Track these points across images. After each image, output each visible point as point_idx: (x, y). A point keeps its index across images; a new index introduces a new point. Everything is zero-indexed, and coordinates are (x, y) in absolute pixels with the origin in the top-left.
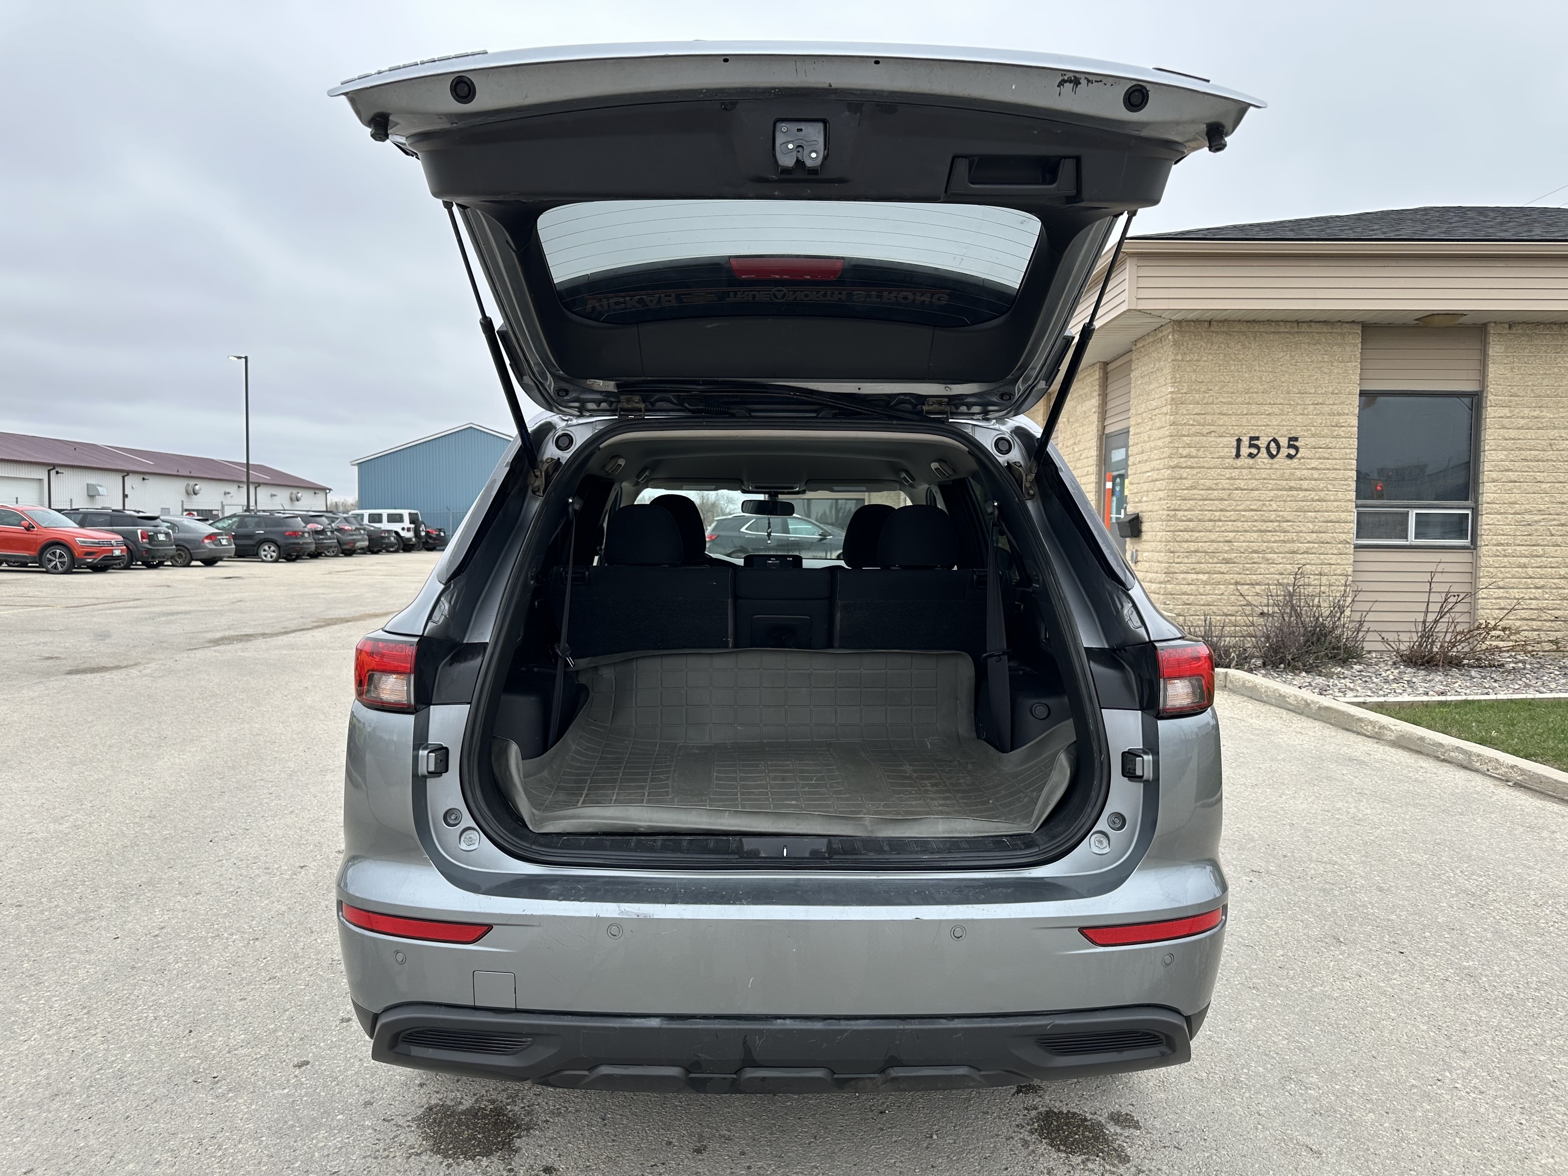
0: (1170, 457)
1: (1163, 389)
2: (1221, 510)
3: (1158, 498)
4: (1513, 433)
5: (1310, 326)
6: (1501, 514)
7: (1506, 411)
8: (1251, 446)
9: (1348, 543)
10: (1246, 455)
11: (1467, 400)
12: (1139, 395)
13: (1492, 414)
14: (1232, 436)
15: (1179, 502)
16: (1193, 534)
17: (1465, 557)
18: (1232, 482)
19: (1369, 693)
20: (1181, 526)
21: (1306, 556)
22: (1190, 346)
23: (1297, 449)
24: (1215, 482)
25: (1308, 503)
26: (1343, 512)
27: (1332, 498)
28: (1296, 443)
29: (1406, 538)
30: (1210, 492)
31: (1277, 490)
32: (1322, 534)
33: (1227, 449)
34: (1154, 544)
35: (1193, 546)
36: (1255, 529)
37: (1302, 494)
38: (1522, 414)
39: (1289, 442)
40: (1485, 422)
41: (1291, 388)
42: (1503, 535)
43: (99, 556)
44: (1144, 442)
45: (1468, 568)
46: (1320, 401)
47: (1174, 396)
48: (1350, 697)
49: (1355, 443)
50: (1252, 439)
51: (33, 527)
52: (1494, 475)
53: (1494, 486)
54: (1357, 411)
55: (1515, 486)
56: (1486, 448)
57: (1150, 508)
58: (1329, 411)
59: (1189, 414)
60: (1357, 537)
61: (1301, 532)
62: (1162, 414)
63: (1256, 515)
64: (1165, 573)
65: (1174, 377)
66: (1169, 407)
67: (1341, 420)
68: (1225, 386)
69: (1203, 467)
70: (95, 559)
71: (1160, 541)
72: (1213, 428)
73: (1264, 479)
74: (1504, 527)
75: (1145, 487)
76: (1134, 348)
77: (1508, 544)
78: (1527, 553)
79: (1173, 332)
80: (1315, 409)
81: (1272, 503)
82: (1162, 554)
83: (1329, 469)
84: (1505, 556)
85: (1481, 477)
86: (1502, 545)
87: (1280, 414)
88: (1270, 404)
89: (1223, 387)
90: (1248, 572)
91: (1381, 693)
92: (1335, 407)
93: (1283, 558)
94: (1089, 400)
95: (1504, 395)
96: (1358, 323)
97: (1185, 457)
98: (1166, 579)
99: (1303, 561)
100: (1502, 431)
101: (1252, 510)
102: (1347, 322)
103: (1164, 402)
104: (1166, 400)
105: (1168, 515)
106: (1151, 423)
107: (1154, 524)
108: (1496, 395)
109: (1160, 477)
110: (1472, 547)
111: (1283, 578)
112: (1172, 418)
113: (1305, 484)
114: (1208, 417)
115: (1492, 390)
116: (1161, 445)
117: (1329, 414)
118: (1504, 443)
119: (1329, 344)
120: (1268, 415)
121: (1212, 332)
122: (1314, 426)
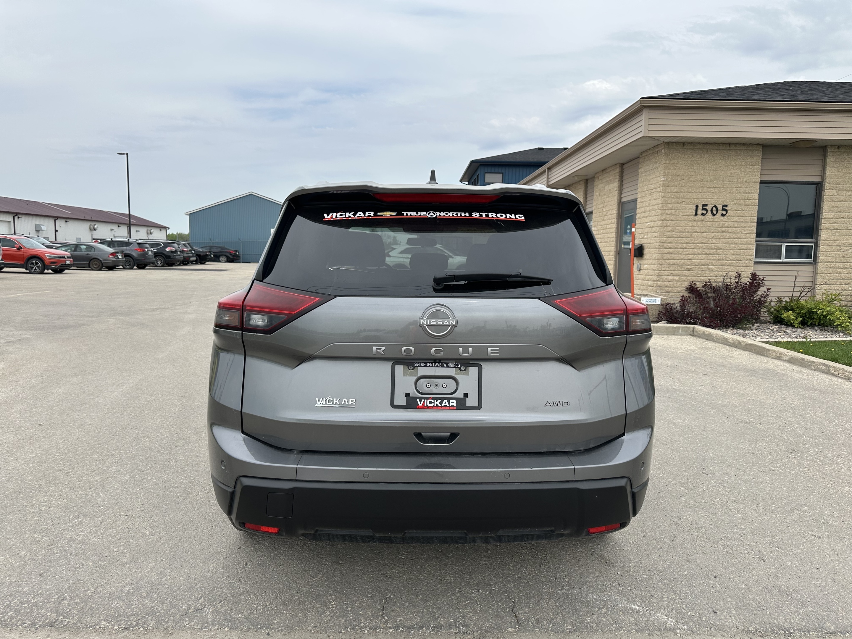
0: (661, 215)
1: (658, 179)
2: (687, 243)
3: (654, 236)
4: (837, 204)
5: (736, 146)
6: (829, 246)
7: (834, 192)
8: (703, 209)
9: (751, 260)
10: (700, 214)
11: (814, 186)
12: (643, 181)
13: (827, 193)
14: (693, 204)
15: (665, 239)
16: (672, 255)
17: (810, 268)
18: (692, 228)
19: (768, 337)
20: (666, 251)
21: (729, 267)
22: (673, 156)
23: (727, 211)
24: (684, 228)
25: (731, 240)
26: (749, 244)
27: (744, 237)
28: (726, 208)
29: (780, 258)
30: (681, 233)
31: (716, 232)
32: (738, 256)
33: (690, 211)
34: (651, 261)
35: (671, 262)
36: (704, 253)
37: (728, 235)
38: (842, 194)
39: (723, 207)
40: (823, 198)
41: (725, 179)
42: (830, 257)
43: (59, 264)
44: (646, 206)
45: (811, 274)
46: (740, 186)
47: (664, 182)
48: (759, 339)
49: (756, 208)
50: (704, 205)
51: (22, 248)
52: (827, 226)
53: (827, 231)
54: (758, 192)
55: (837, 231)
56: (823, 211)
57: (649, 241)
58: (744, 191)
59: (672, 192)
60: (755, 258)
61: (727, 255)
62: (657, 192)
63: (705, 245)
64: (657, 276)
65: (664, 172)
66: (662, 188)
67: (750, 196)
68: (690, 177)
69: (678, 220)
70: (56, 266)
71: (655, 259)
72: (683, 200)
73: (709, 227)
74: (830, 253)
75: (646, 230)
76: (641, 156)
77: (832, 262)
78: (841, 266)
79: (665, 148)
80: (737, 190)
81: (713, 239)
82: (656, 266)
83: (742, 222)
84: (830, 268)
85: (820, 227)
86: (829, 262)
87: (719, 193)
88: (714, 187)
89: (689, 178)
90: (699, 276)
91: (774, 337)
92: (747, 189)
93: (717, 268)
94: (612, 183)
95: (833, 184)
96: (761, 144)
97: (669, 215)
98: (657, 279)
99: (728, 270)
100: (832, 203)
101: (703, 243)
102: (755, 144)
103: (658, 186)
104: (660, 184)
105: (659, 245)
106: (650, 196)
107: (651, 250)
108: (829, 184)
109: (655, 225)
110: (814, 263)
111: (717, 279)
112: (663, 194)
113: (730, 230)
114: (681, 194)
115: (828, 181)
116: (656, 208)
117: (744, 193)
118: (832, 209)
119: (745, 156)
120: (712, 193)
121: (685, 148)
122: (736, 199)
